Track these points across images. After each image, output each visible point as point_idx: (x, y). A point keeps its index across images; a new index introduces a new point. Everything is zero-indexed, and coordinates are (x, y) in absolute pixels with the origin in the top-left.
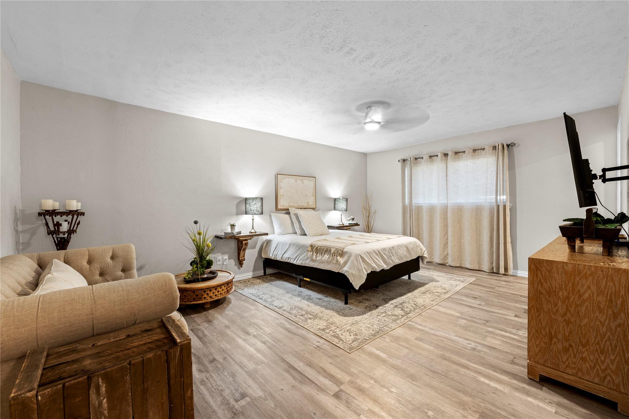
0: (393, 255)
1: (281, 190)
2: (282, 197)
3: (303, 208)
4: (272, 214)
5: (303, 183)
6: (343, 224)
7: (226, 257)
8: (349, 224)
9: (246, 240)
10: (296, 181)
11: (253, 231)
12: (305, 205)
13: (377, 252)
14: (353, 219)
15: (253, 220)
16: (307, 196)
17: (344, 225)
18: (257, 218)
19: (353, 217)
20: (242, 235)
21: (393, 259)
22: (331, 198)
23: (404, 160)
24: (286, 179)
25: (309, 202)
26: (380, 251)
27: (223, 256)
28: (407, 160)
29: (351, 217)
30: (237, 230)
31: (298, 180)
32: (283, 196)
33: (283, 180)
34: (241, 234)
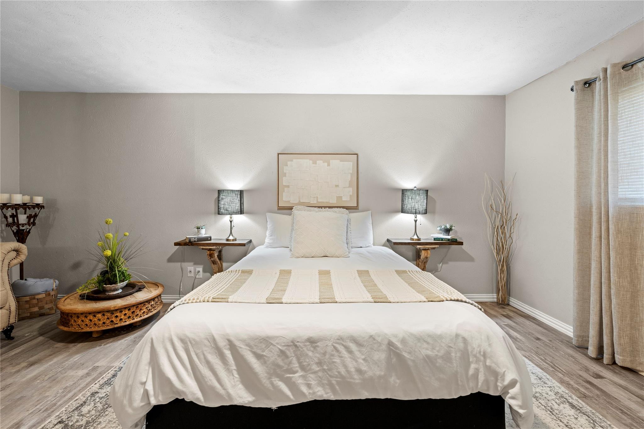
0: (303, 368)
1: (284, 178)
2: (286, 189)
3: (325, 207)
4: (268, 215)
5: (329, 165)
6: (419, 239)
7: (201, 269)
8: (435, 239)
9: (210, 250)
10: (315, 163)
11: (231, 238)
12: (333, 202)
13: (222, 343)
14: (448, 231)
15: (231, 222)
16: (337, 186)
17: (422, 241)
18: (238, 219)
19: (448, 227)
20: (212, 242)
21: (300, 381)
22: (396, 190)
23: (588, 83)
24: (294, 160)
25: (341, 197)
26: (237, 343)
27: (195, 266)
28: (594, 80)
29: (443, 227)
30: (203, 233)
31: (318, 162)
32: (288, 186)
33: (289, 163)
34: (211, 240)
